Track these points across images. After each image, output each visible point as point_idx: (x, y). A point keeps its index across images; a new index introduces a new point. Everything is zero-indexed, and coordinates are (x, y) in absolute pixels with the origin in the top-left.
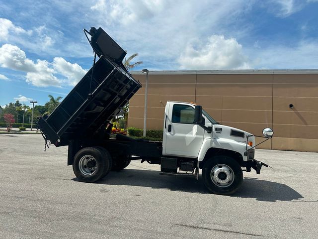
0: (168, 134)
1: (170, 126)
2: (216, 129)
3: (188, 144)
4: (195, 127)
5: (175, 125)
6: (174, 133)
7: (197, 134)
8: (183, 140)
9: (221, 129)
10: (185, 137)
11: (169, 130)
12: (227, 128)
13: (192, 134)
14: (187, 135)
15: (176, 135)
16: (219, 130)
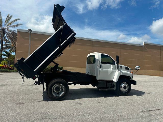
0: (100, 69)
1: (101, 65)
2: (120, 67)
3: (109, 74)
4: (112, 65)
5: (103, 65)
6: (103, 69)
7: (113, 69)
8: (107, 72)
9: (122, 66)
10: (108, 71)
11: (101, 68)
12: (124, 66)
13: (111, 69)
14: (109, 70)
15: (104, 70)
16: (121, 67)
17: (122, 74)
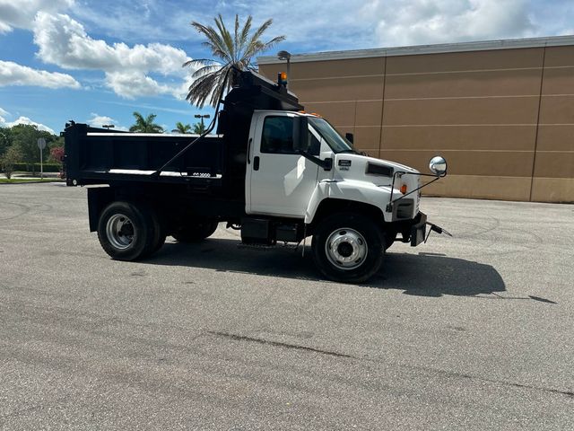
1: (257, 159)
2: (340, 162)
4: (302, 159)
9: (350, 162)
11: (256, 167)
12: (361, 160)
13: (296, 173)
14: (288, 176)
16: (346, 164)
17: (331, 194)
